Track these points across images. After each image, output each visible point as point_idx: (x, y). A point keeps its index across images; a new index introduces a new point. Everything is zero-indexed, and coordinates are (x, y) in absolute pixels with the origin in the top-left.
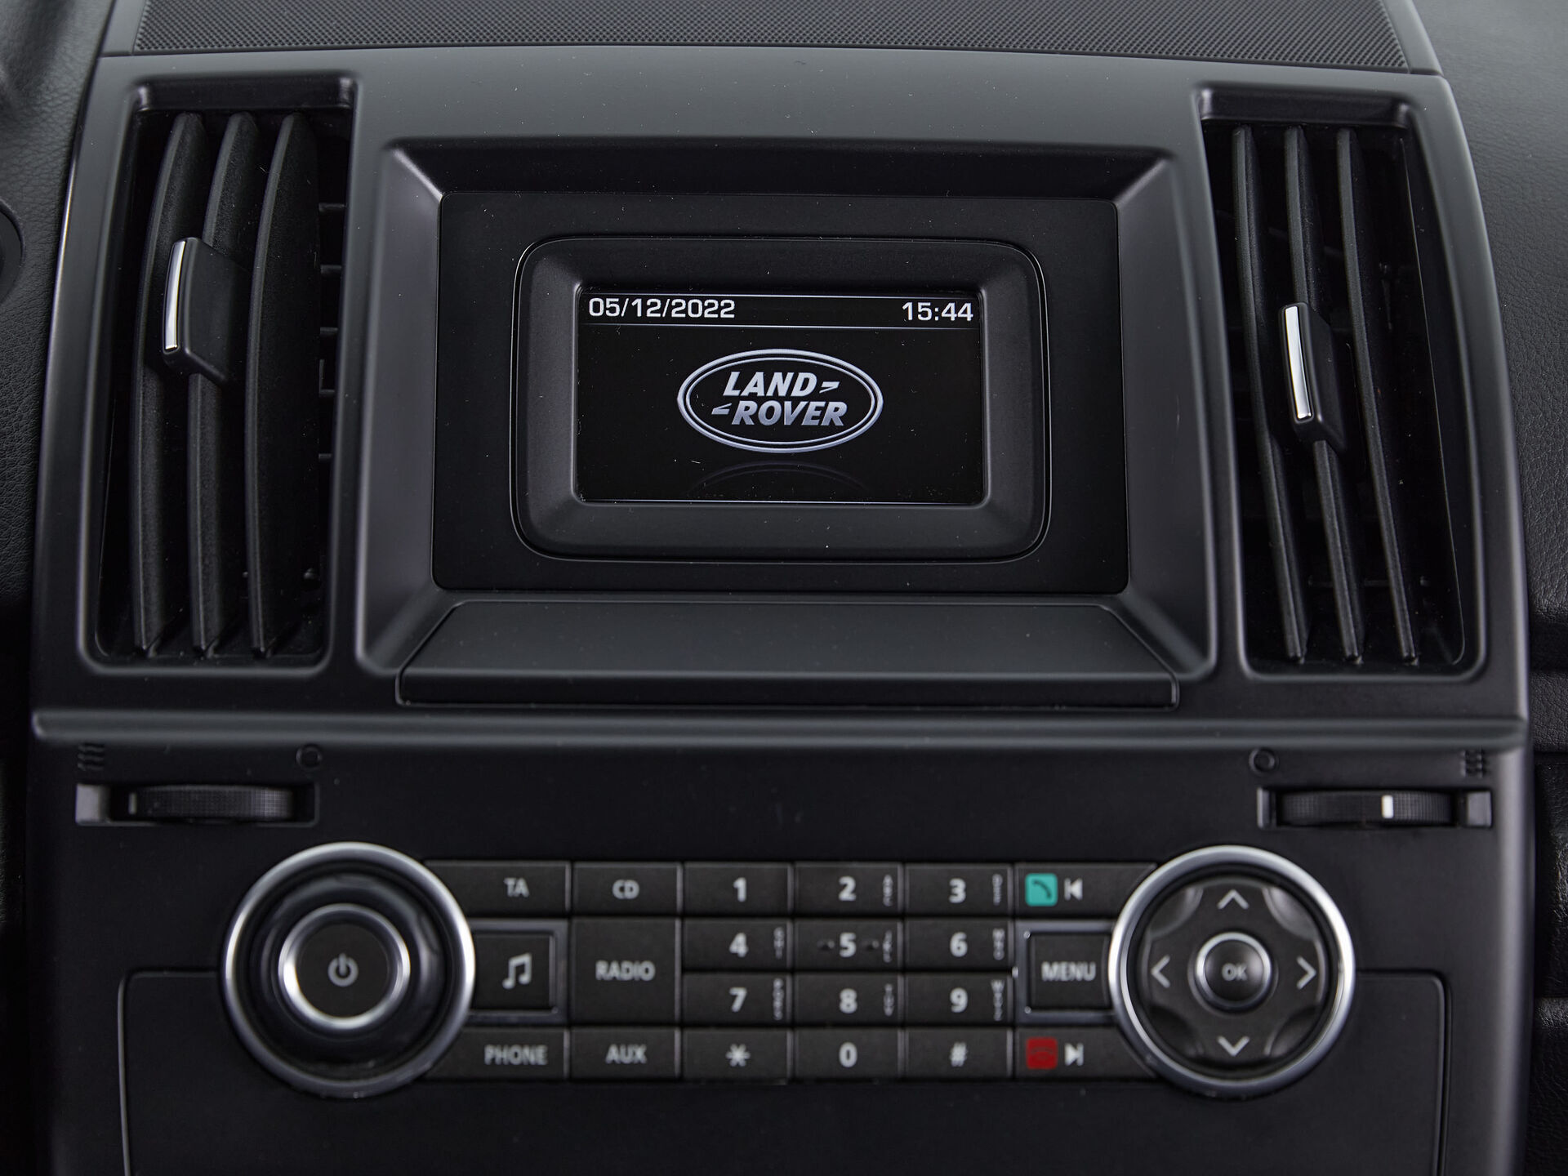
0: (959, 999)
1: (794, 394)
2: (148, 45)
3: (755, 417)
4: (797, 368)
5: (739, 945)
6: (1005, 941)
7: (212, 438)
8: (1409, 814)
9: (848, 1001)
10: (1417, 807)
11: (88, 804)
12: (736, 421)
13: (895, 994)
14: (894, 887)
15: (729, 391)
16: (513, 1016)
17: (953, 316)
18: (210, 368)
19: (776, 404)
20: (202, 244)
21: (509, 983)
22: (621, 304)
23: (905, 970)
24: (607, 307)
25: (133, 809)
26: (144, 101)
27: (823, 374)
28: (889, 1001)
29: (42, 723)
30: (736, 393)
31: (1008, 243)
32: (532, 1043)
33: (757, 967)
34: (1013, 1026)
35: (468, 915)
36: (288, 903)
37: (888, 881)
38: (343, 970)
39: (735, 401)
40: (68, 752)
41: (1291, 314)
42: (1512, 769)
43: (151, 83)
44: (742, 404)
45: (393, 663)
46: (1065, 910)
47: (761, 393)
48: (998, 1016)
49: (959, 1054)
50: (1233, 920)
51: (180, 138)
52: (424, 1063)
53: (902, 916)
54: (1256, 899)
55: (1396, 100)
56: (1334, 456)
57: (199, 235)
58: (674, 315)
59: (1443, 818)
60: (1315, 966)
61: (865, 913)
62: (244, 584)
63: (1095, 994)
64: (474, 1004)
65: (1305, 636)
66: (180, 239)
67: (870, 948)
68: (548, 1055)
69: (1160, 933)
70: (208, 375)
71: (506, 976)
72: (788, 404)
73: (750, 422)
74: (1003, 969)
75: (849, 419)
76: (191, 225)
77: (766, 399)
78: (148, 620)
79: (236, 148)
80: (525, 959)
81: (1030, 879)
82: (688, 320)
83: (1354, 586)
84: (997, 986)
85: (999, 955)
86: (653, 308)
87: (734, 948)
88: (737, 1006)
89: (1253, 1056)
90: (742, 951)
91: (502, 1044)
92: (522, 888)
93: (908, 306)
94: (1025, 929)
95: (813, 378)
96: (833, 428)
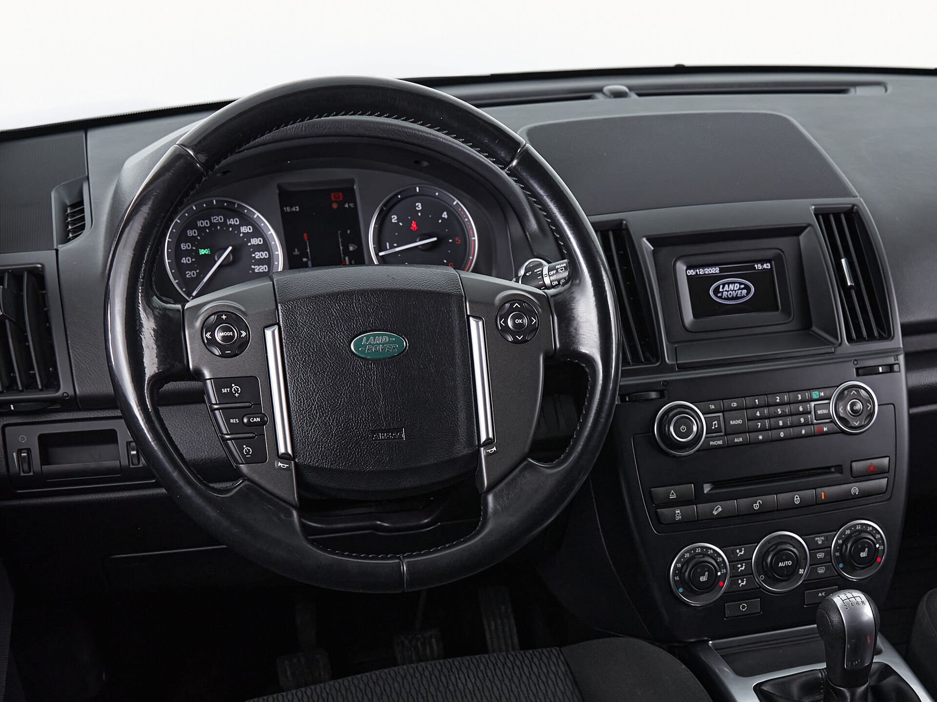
0: (802, 420)
1: (735, 289)
3: (727, 295)
4: (735, 283)
6: (810, 407)
9: (781, 423)
12: (723, 297)
13: (789, 420)
15: (721, 290)
16: (714, 435)
17: (766, 267)
19: (731, 292)
21: (713, 428)
22: (694, 271)
23: (791, 415)
24: (691, 272)
25: (627, 399)
27: (740, 284)
28: (789, 422)
30: (722, 290)
31: (776, 249)
32: (719, 440)
33: (762, 418)
34: (813, 424)
35: (703, 414)
36: (668, 416)
37: (786, 397)
38: (683, 429)
39: (722, 292)
41: (843, 261)
42: (901, 359)
44: (724, 293)
45: (674, 361)
46: (821, 399)
47: (727, 290)
48: (810, 423)
50: (854, 397)
52: (698, 447)
53: (789, 404)
54: (857, 392)
56: (856, 293)
58: (706, 273)
59: (890, 371)
60: (871, 405)
61: (782, 404)
63: (828, 416)
64: (707, 434)
67: (784, 411)
68: (723, 443)
69: (840, 401)
71: (713, 426)
72: (734, 292)
73: (726, 297)
74: (810, 413)
75: (748, 294)
77: (729, 291)
80: (716, 422)
81: (813, 393)
82: (709, 274)
84: (809, 416)
85: (809, 410)
86: (701, 272)
87: (757, 415)
88: (759, 427)
89: (860, 425)
90: (759, 415)
91: (713, 441)
92: (713, 407)
93: (756, 266)
94: (813, 404)
95: (738, 285)
96: (744, 297)
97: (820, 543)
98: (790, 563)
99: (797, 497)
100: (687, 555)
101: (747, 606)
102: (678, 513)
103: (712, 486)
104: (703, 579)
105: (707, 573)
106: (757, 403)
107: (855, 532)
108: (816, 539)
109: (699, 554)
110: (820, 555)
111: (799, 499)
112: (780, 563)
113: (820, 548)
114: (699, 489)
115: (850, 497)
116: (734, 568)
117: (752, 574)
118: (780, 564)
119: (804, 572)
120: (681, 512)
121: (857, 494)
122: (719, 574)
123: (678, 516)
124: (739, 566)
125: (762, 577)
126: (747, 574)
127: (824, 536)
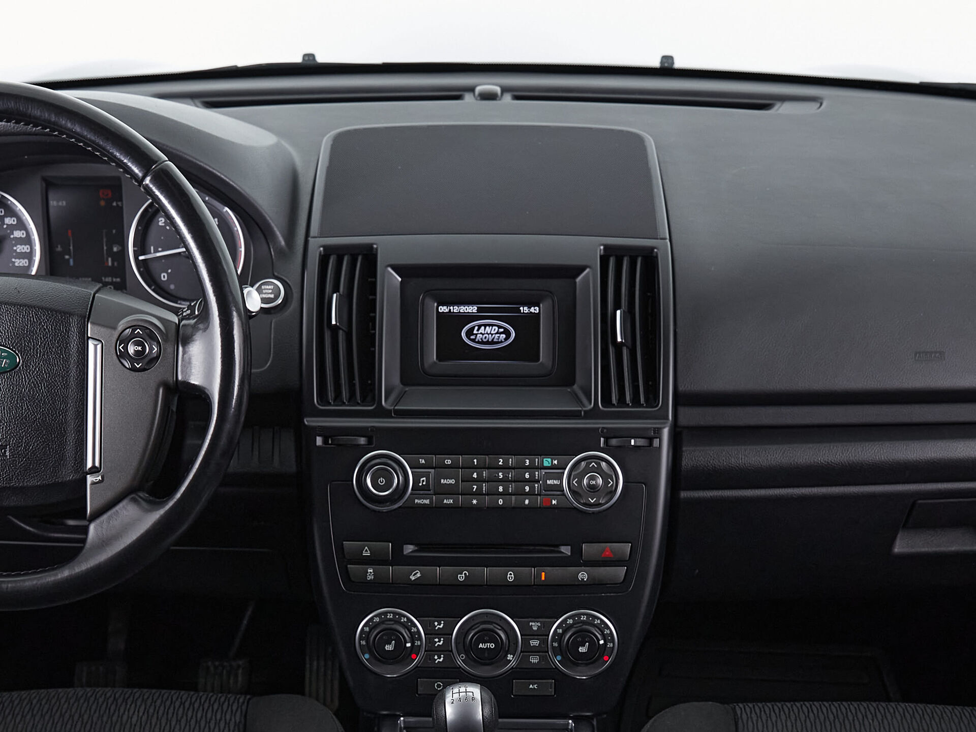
0: (527, 489)
1: (492, 332)
2: (322, 235)
4: (493, 325)
5: (475, 475)
6: (538, 475)
7: (344, 345)
8: (638, 444)
9: (501, 489)
10: (641, 442)
11: (319, 441)
12: (477, 340)
13: (512, 487)
14: (512, 462)
15: (475, 332)
16: (422, 492)
17: (533, 311)
18: (344, 328)
19: (487, 335)
20: (340, 294)
21: (421, 484)
22: (447, 308)
23: (514, 482)
24: (443, 309)
25: (330, 442)
26: (322, 252)
27: (499, 327)
28: (510, 489)
29: (307, 421)
30: (477, 332)
31: (547, 291)
32: (426, 499)
33: (480, 480)
34: (540, 495)
35: (410, 468)
36: (369, 465)
37: (510, 460)
38: (382, 481)
39: (476, 334)
40: (314, 428)
41: (618, 312)
42: (666, 432)
43: (324, 247)
44: (478, 335)
45: (391, 406)
46: (553, 467)
47: (483, 333)
48: (536, 493)
49: (527, 502)
50: (593, 470)
51: (332, 261)
52: (400, 504)
53: (514, 468)
54: (599, 464)
55: (652, 248)
56: (628, 350)
57: (339, 292)
58: (461, 311)
59: (648, 445)
60: (614, 481)
61: (505, 468)
62: (354, 385)
63: (560, 488)
64: (412, 489)
65: (617, 398)
66: (334, 293)
67: (506, 476)
68: (430, 502)
69: (576, 473)
70: (342, 330)
71: (420, 483)
72: (490, 335)
73: (480, 340)
74: (538, 481)
75: (506, 339)
76: (336, 289)
77: (484, 334)
78: (331, 395)
79: (347, 267)
80: (424, 479)
81: (545, 459)
82: (465, 312)
83: (631, 385)
84: (536, 485)
85: (537, 478)
86: (455, 309)
87: (474, 476)
88: (474, 490)
89: (597, 503)
90: (476, 477)
91: (419, 499)
92: (423, 462)
93: (521, 308)
94: (543, 472)
95: (497, 328)
96: (501, 342)
97: (535, 628)
98: (492, 646)
99: (511, 574)
100: (377, 620)
101: (443, 686)
102: (371, 572)
103: (416, 548)
104: (389, 648)
105: (394, 642)
106: (476, 463)
107: (579, 623)
108: (531, 624)
109: (390, 620)
110: (535, 643)
111: (513, 576)
112: (481, 644)
113: (534, 635)
114: (398, 549)
115: (576, 583)
116: (430, 641)
117: (451, 651)
118: (481, 646)
119: (513, 658)
120: (373, 572)
121: (585, 580)
122: (408, 645)
123: (370, 575)
124: (437, 640)
125: (462, 657)
126: (444, 650)
127: (541, 622)
